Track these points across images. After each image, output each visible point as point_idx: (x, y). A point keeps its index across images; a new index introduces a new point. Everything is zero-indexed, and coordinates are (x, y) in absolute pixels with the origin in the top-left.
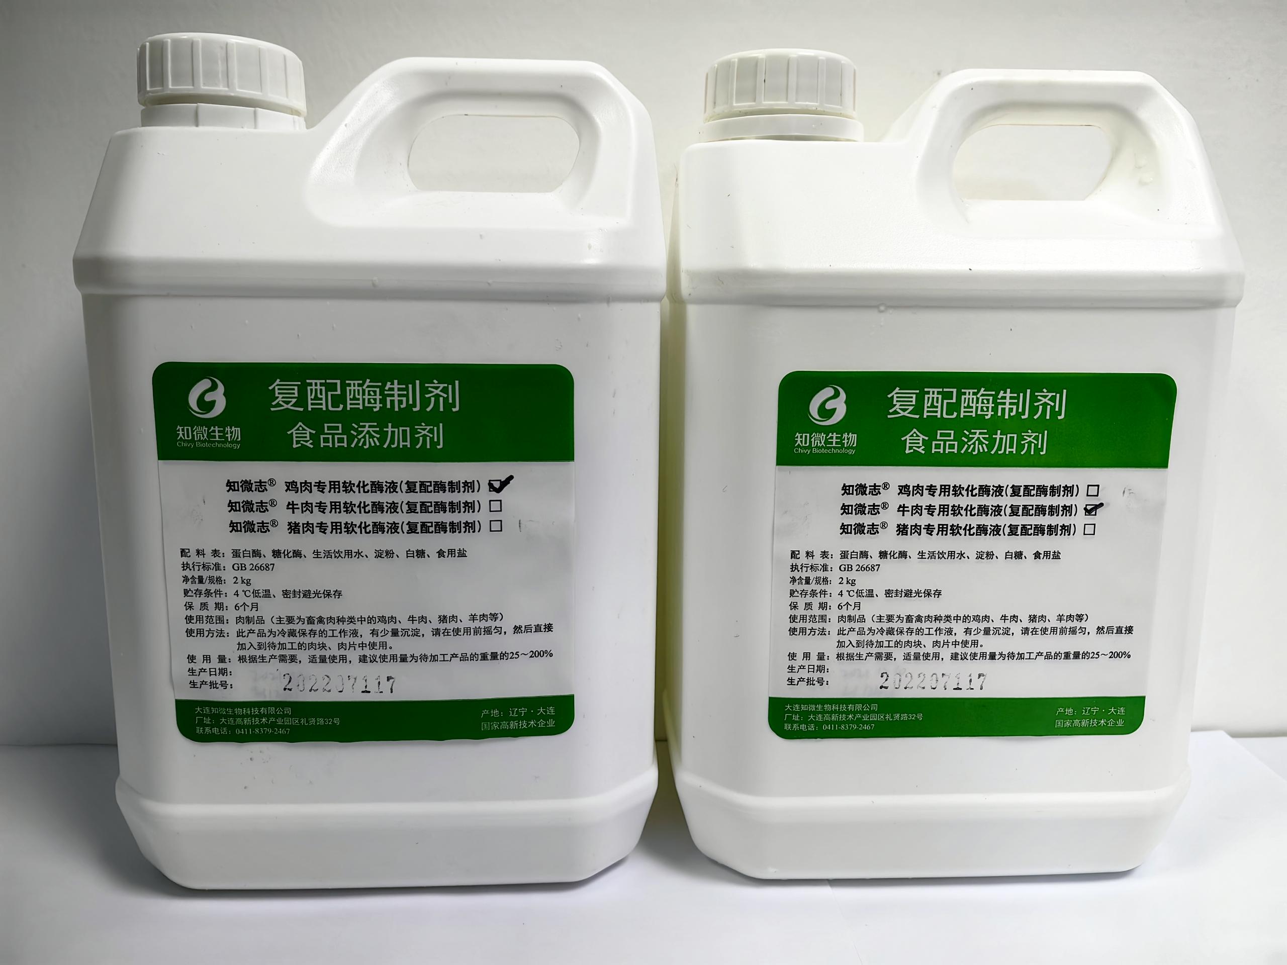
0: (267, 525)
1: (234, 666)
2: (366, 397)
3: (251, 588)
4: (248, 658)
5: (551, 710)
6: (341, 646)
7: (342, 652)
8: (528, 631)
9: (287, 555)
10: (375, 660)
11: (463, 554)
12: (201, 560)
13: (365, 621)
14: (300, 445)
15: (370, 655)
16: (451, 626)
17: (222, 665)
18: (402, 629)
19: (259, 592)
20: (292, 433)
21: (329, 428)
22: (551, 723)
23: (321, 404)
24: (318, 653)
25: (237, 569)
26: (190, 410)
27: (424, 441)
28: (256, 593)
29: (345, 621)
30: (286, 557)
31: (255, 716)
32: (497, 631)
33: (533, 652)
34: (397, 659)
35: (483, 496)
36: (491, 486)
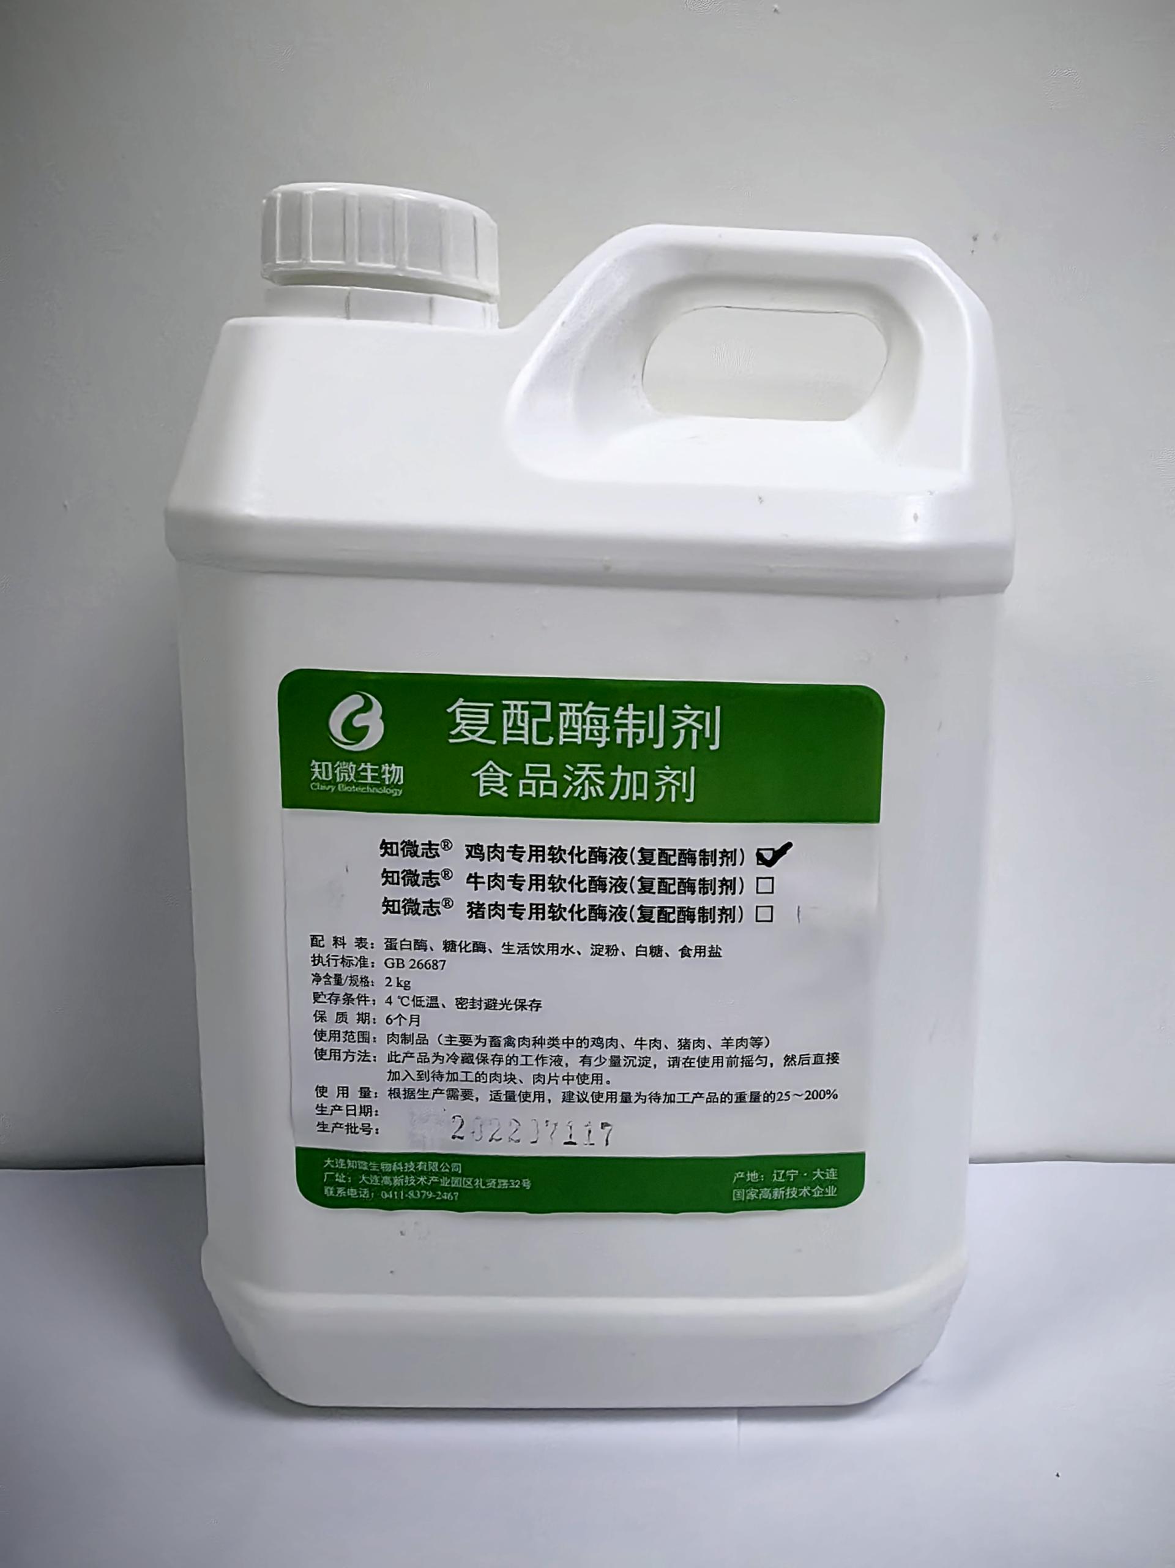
0: (438, 905)
1: (381, 1102)
2: (588, 727)
3: (410, 994)
4: (402, 1092)
5: (832, 1174)
6: (538, 1078)
7: (539, 1087)
8: (804, 1062)
9: (464, 948)
10: (585, 1099)
11: (716, 953)
12: (339, 951)
13: (573, 1043)
14: (489, 793)
15: (578, 1092)
16: (694, 1053)
17: (365, 1102)
18: (625, 1057)
19: (422, 999)
20: (479, 776)
21: (532, 770)
22: (831, 1191)
23: (522, 736)
24: (504, 1087)
25: (391, 965)
26: (331, 738)
27: (668, 792)
28: (417, 1001)
29: (544, 1044)
30: (463, 950)
31: (409, 1174)
32: (760, 1062)
33: (809, 1092)
34: (616, 1098)
35: (748, 871)
36: (759, 856)
